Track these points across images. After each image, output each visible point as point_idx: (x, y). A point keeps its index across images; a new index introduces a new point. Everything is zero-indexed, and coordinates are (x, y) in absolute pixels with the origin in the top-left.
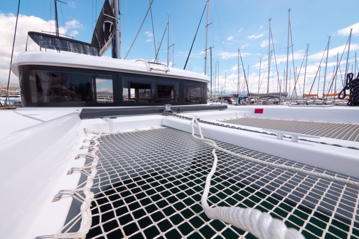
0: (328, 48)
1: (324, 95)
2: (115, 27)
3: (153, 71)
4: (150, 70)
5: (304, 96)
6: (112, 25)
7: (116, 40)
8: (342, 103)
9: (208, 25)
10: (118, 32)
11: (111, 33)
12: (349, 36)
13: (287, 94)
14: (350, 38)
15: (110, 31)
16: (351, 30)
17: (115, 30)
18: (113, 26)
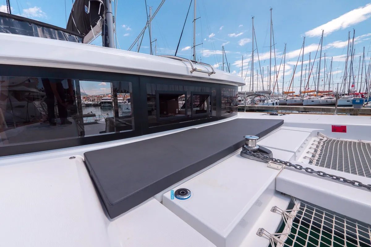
0: (303, 47)
1: (301, 93)
2: (107, 9)
3: (195, 74)
4: (191, 72)
5: (284, 93)
6: (102, 4)
7: (109, 27)
8: (317, 99)
9: (195, 20)
10: (111, 16)
11: (100, 17)
12: (321, 37)
13: (271, 92)
14: (322, 38)
15: (99, 14)
16: (323, 31)
17: (106, 13)
18: (104, 7)
